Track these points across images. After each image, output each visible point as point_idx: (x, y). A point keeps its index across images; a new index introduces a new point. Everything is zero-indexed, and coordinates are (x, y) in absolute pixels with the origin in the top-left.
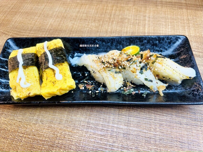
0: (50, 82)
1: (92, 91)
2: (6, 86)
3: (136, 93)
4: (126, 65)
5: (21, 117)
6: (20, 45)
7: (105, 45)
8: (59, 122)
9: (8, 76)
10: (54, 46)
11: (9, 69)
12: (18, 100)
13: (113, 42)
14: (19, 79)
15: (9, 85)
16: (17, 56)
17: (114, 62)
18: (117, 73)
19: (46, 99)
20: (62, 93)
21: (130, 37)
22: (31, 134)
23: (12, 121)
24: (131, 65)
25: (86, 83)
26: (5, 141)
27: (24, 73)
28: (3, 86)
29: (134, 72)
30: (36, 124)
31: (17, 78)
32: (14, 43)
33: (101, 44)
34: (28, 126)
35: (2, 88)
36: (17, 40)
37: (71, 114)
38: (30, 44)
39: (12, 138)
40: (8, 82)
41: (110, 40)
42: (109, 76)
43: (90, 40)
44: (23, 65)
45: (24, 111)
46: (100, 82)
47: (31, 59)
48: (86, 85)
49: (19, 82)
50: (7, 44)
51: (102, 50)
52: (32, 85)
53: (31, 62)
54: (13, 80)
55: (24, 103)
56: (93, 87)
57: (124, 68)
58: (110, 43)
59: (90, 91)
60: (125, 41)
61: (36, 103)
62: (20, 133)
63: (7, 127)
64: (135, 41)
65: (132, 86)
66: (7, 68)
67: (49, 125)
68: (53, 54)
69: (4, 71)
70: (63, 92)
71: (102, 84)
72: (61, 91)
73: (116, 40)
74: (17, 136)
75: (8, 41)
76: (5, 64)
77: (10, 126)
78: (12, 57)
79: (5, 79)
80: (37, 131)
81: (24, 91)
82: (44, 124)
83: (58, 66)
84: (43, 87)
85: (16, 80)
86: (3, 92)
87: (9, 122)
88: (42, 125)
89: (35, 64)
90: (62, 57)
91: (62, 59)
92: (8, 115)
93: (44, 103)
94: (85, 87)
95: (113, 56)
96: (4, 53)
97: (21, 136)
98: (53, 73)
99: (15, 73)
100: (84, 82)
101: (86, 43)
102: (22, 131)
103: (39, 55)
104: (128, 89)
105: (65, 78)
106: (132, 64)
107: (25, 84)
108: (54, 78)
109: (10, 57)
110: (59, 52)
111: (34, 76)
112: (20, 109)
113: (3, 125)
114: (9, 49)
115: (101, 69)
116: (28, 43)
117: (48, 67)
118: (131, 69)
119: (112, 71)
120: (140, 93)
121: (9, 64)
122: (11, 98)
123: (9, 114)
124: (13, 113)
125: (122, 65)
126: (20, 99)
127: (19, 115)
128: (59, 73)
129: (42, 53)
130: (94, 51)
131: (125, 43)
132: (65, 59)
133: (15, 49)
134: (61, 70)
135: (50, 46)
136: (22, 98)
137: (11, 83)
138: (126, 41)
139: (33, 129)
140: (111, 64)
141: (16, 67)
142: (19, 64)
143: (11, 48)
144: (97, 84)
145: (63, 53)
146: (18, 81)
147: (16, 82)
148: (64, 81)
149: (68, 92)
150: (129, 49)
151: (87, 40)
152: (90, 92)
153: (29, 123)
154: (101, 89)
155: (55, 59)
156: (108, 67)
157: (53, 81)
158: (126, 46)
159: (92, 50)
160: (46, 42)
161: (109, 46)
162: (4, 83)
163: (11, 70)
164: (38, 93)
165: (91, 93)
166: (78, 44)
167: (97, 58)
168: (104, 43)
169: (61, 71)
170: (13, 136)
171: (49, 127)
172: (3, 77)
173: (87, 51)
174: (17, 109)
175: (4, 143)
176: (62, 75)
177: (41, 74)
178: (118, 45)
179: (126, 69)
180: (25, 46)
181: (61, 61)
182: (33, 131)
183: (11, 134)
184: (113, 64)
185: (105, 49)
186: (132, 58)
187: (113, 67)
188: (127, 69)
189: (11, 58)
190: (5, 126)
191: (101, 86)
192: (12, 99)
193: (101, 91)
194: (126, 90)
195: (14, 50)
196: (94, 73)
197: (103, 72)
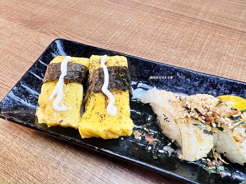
0: (97, 114)
1: (152, 147)
2: (34, 100)
3: (227, 176)
4: (227, 124)
5: (39, 150)
6: (68, 51)
7: (189, 83)
8: (89, 177)
9: (41, 88)
10: (115, 64)
11: (45, 78)
12: (43, 125)
13: (204, 82)
14: (54, 95)
15: (38, 100)
16: (61, 63)
17: (206, 114)
18: (207, 133)
19: (83, 137)
20: (109, 136)
21: (234, 82)
22: (45, 181)
23: (26, 152)
24: (236, 126)
25: (146, 131)
26: (6, 178)
27: (64, 89)
28: (29, 99)
29: (237, 141)
30: (56, 168)
31: (52, 94)
32: (62, 46)
33: (183, 80)
34: (44, 167)
35: (28, 102)
36: (67, 43)
37: (110, 172)
38: (83, 53)
39: (16, 178)
40: (38, 96)
41: (199, 78)
42: (192, 133)
43: (169, 69)
44: (65, 77)
45: (45, 143)
46: (171, 137)
47: (78, 72)
48: (146, 135)
49: (53, 101)
50: (53, 45)
51: (181, 89)
52: (69, 109)
53: (78, 77)
54: (45, 95)
55: (49, 133)
56: (156, 141)
57: (221, 129)
58: (198, 82)
59: (149, 146)
60: (223, 85)
61: (66, 139)
62: (30, 174)
63: (16, 159)
64: (240, 90)
65: (223, 161)
66: (43, 76)
67: (73, 177)
68: (113, 73)
69: (38, 79)
70: (111, 136)
71: (173, 142)
72: (109, 133)
73: (209, 80)
74: (25, 177)
75: (56, 41)
76: (42, 70)
77: (20, 158)
78: (54, 63)
79: (35, 90)
80: (54, 180)
81: (55, 114)
82: (67, 173)
83: (114, 93)
84: (84, 119)
85: (49, 96)
86: (27, 107)
87: (20, 152)
88: (64, 173)
89: (82, 81)
90: (124, 82)
91: (123, 85)
92: (23, 141)
93: (78, 143)
94: (143, 138)
95: (204, 102)
96: (47, 55)
97: (30, 178)
98: (104, 101)
99: (51, 85)
100: (143, 130)
101: (160, 72)
102: (34, 173)
103: (91, 71)
104: (214, 163)
105: (121, 115)
106: (238, 125)
107: (60, 105)
108: (104, 110)
109: (52, 62)
110: (121, 74)
111: (76, 99)
112: (41, 139)
113: (12, 154)
114: (53, 52)
115: (182, 119)
116: (80, 51)
117: (100, 91)
118: (235, 134)
119: (199, 126)
120: (234, 178)
121: (47, 71)
122: (34, 119)
123: (25, 140)
124: (30, 141)
125: (219, 123)
126: (45, 125)
127: (37, 146)
128: (114, 104)
129: (96, 69)
130: (170, 87)
131: (222, 89)
132: (128, 87)
133: (62, 55)
134: (118, 101)
135: (109, 63)
136: (49, 125)
137: (42, 98)
138: (226, 86)
139: (49, 174)
140: (201, 115)
141: (55, 78)
142: (60, 74)
143: (56, 52)
144: (163, 138)
145: (126, 76)
146: (51, 97)
147: (48, 98)
148: (118, 120)
149: (117, 137)
150: (229, 100)
151: (164, 68)
152: (150, 148)
153: (47, 164)
154: (168, 149)
155: (113, 81)
156: (195, 119)
157: (101, 113)
158: (223, 94)
159: (166, 85)
160: (106, 56)
161: (195, 87)
162: (32, 95)
163: (47, 79)
164: (74, 125)
165: (151, 150)
166: (149, 71)
167: (178, 98)
168: (189, 80)
169: (118, 103)
170: (19, 175)
171: (72, 180)
172: (34, 86)
173: (159, 84)
174: (38, 137)
175: (2, 181)
176: (118, 109)
177: (86, 98)
178: (211, 89)
179: (224, 131)
180: (75, 55)
181: (122, 87)
182: (49, 178)
183: (17, 170)
184: (204, 116)
185: (187, 89)
186: (240, 116)
187: (204, 122)
188: (226, 131)
189: (52, 64)
190: (14, 156)
191: (168, 145)
192: (36, 121)
193: (167, 152)
194: (211, 164)
195: (59, 55)
196: (166, 120)
197: (184, 124)
